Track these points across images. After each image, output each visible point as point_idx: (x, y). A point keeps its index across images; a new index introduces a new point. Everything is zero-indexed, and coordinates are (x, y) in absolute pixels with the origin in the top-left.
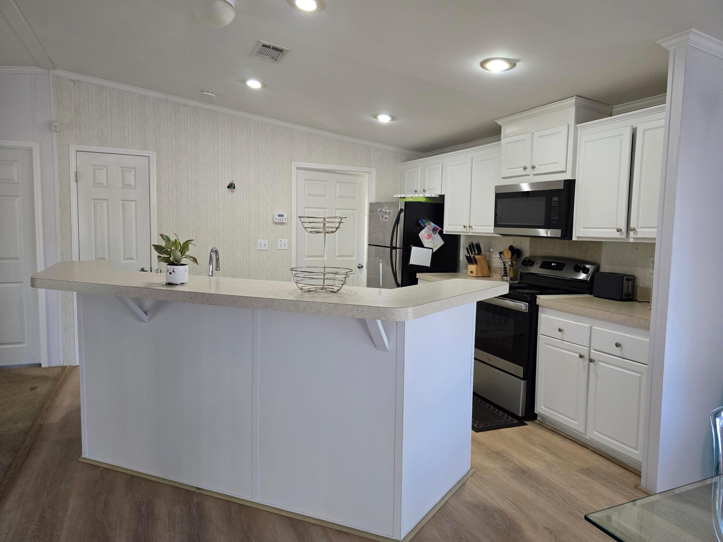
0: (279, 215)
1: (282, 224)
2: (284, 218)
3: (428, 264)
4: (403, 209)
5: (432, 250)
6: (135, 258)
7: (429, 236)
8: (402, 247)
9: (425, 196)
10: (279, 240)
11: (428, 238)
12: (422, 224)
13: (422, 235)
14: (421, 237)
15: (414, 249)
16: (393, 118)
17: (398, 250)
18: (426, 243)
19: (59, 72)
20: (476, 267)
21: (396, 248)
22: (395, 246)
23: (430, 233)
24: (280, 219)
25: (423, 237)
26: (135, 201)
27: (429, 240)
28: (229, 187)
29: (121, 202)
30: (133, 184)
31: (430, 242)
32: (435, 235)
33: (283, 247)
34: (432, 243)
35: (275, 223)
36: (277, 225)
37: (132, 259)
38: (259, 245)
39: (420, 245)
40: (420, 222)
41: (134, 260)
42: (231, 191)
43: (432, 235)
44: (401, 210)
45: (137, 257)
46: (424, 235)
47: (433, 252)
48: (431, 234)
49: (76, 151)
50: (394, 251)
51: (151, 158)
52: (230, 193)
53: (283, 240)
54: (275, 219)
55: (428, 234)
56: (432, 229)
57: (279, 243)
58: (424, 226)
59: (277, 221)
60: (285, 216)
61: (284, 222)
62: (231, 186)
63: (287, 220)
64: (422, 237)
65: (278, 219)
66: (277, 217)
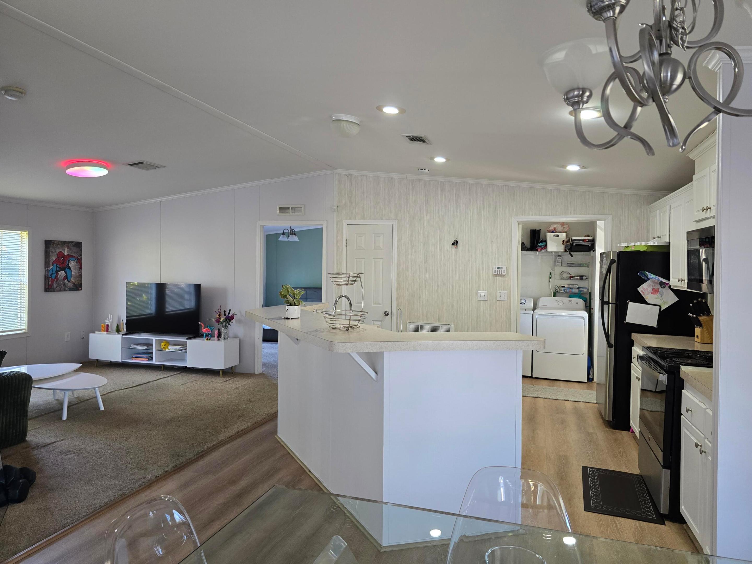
0: (498, 268)
1: (502, 276)
2: (503, 270)
3: (654, 323)
4: (615, 260)
5: (659, 307)
6: (381, 303)
7: (655, 291)
8: (615, 302)
9: (648, 244)
10: (498, 291)
11: (652, 293)
12: (643, 277)
13: (643, 289)
14: (642, 291)
15: (632, 306)
16: (582, 167)
17: (610, 305)
18: (649, 298)
19: (338, 171)
20: (701, 330)
21: (608, 303)
22: (608, 301)
23: (656, 288)
24: (501, 271)
25: (646, 292)
26: (382, 259)
27: (655, 296)
28: (453, 244)
29: (373, 260)
30: (382, 247)
31: (657, 298)
32: (664, 290)
33: (502, 299)
34: (659, 299)
35: (495, 275)
36: (497, 277)
37: (379, 303)
38: (479, 296)
39: (641, 300)
40: (639, 274)
41: (380, 304)
42: (455, 247)
43: (660, 290)
44: (612, 262)
45: (382, 302)
46: (647, 289)
47: (662, 310)
48: (658, 289)
49: (346, 225)
50: (606, 307)
51: (394, 225)
52: (454, 250)
53: (502, 291)
54: (494, 272)
55: (653, 289)
56: (658, 283)
57: (498, 294)
58: (646, 278)
59: (496, 274)
60: (504, 269)
61: (503, 274)
62: (455, 243)
63: (505, 272)
64: (644, 291)
65: (496, 272)
66: (496, 270)
